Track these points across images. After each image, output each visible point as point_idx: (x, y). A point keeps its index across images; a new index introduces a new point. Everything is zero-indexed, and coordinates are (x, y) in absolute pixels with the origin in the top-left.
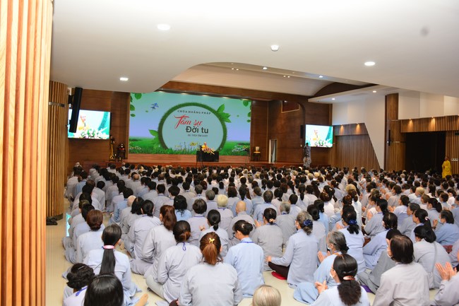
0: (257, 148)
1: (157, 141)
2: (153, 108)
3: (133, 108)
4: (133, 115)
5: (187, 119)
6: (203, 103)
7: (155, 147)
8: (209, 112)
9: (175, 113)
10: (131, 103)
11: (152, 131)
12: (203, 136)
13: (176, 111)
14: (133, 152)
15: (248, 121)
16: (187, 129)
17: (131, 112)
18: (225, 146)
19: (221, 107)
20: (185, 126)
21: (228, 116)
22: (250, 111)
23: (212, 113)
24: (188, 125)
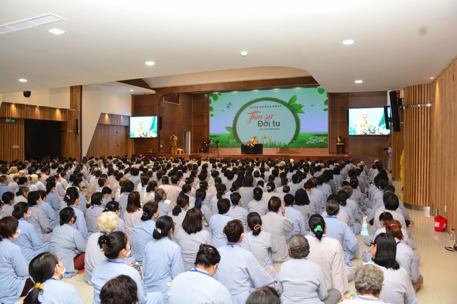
1: (232, 136)
2: (228, 107)
3: (212, 109)
4: (212, 115)
5: (258, 114)
6: (273, 97)
7: (231, 141)
8: (280, 104)
9: (248, 110)
10: (210, 105)
11: (228, 128)
12: (275, 129)
13: (249, 107)
15: (325, 110)
16: (259, 124)
17: (211, 113)
18: (299, 138)
19: (293, 99)
20: (257, 121)
21: (301, 107)
22: (327, 98)
23: (283, 106)
24: (260, 120)
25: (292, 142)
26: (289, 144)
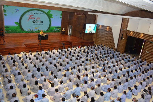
0: (64, 29)
1: (19, 27)
2: (16, 11)
3: (5, 11)
4: (5, 15)
5: (33, 17)
7: (18, 30)
8: (43, 13)
9: (27, 14)
11: (16, 23)
13: (28, 13)
14: (7, 33)
15: (61, 17)
16: (33, 21)
18: (51, 28)
21: (52, 15)
22: (62, 13)
23: (45, 14)
24: (34, 20)
25: (48, 30)
26: (46, 31)
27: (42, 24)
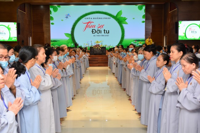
1: (71, 41)
2: (67, 17)
3: (52, 18)
5: (92, 24)
6: (104, 11)
7: (69, 45)
8: (109, 17)
9: (83, 20)
10: (51, 15)
11: (67, 34)
12: (105, 36)
13: (84, 18)
15: (143, 22)
16: (92, 31)
17: (51, 22)
19: (120, 13)
20: (91, 29)
21: (125, 19)
22: (144, 14)
23: (111, 18)
24: (93, 28)
27: (107, 35)
